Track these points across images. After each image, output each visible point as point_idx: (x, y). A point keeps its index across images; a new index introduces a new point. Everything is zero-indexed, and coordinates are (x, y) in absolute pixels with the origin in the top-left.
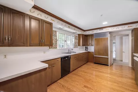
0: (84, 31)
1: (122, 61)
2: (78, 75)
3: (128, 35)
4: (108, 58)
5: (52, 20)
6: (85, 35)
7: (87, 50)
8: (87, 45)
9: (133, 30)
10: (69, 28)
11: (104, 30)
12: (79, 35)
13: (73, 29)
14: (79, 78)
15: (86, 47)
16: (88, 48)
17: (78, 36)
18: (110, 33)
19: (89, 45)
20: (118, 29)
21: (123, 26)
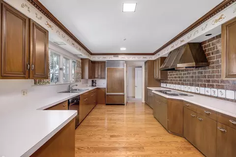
0: (92, 54)
1: (134, 97)
2: (94, 126)
3: (141, 67)
4: (124, 95)
5: (48, 24)
6: (92, 62)
7: (94, 85)
8: (95, 78)
9: (146, 62)
10: (73, 46)
11: (120, 58)
12: (82, 59)
13: (78, 48)
14: (97, 129)
15: (93, 81)
16: (96, 82)
17: (80, 61)
18: (126, 62)
19: (98, 78)
20: (134, 59)
21: (139, 56)
